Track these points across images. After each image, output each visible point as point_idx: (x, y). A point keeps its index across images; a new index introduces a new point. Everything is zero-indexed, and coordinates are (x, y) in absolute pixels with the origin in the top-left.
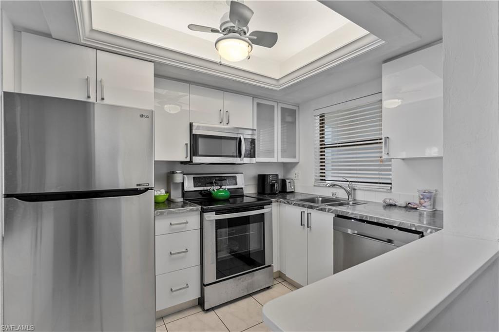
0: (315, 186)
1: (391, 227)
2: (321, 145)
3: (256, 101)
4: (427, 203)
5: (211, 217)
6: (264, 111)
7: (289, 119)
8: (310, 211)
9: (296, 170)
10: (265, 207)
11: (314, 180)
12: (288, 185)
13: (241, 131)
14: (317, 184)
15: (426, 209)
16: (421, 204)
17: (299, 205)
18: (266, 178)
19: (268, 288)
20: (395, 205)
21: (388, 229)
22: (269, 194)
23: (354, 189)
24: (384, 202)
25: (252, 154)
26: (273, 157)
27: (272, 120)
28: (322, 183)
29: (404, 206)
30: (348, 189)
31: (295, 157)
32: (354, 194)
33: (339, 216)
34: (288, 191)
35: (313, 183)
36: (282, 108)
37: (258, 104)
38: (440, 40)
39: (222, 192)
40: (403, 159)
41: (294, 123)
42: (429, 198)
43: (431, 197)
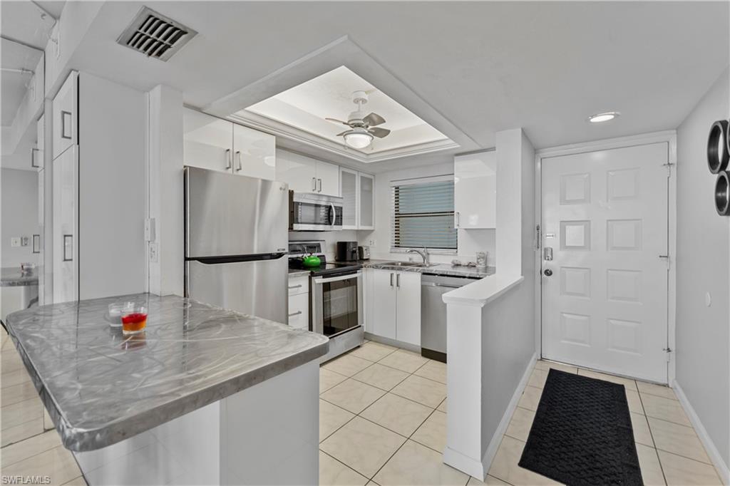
0: (391, 252)
1: (464, 277)
2: (396, 214)
3: (342, 169)
4: (482, 262)
5: (319, 280)
6: (347, 179)
7: (366, 188)
8: (399, 272)
9: (371, 238)
10: (358, 271)
11: (390, 247)
12: (365, 252)
13: (332, 199)
14: (393, 250)
15: (481, 267)
16: (478, 262)
17: (388, 268)
18: (348, 246)
19: (359, 347)
20: (460, 265)
21: (462, 279)
22: (350, 261)
23: (428, 254)
24: (453, 262)
25: (339, 222)
26: (354, 225)
27: (354, 187)
28: (398, 250)
29: (467, 264)
30: (424, 254)
31: (371, 225)
32: (428, 259)
33: (424, 274)
34: (365, 258)
35: (389, 250)
36: (362, 177)
37: (343, 172)
38: (493, 149)
39: (312, 259)
40: (466, 229)
41: (370, 191)
42: (483, 258)
43: (485, 258)
